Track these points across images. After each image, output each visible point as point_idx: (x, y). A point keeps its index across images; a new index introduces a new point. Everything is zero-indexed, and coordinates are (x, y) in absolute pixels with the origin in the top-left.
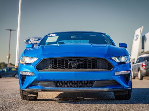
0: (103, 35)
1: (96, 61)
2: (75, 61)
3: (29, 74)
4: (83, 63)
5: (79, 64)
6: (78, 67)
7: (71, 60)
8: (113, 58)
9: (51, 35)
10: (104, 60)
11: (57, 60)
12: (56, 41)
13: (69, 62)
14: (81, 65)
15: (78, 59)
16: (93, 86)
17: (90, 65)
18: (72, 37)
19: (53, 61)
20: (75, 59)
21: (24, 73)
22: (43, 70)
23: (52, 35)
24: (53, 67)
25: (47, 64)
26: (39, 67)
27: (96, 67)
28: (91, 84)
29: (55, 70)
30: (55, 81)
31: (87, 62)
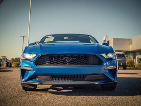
0: (89, 36)
1: (88, 57)
2: (69, 57)
3: (28, 69)
4: (76, 59)
5: (73, 60)
6: (72, 63)
7: (66, 56)
8: (102, 54)
9: (48, 36)
10: (95, 57)
11: (53, 56)
12: (52, 41)
13: (64, 58)
14: (75, 61)
15: (72, 55)
16: (85, 80)
17: (83, 61)
18: (65, 38)
19: (49, 57)
20: (69, 55)
21: (24, 68)
22: (41, 65)
23: (50, 36)
24: (49, 63)
25: (44, 60)
26: (37, 62)
27: (88, 62)
28: (83, 78)
29: (51, 65)
30: (51, 75)
31: (80, 58)
